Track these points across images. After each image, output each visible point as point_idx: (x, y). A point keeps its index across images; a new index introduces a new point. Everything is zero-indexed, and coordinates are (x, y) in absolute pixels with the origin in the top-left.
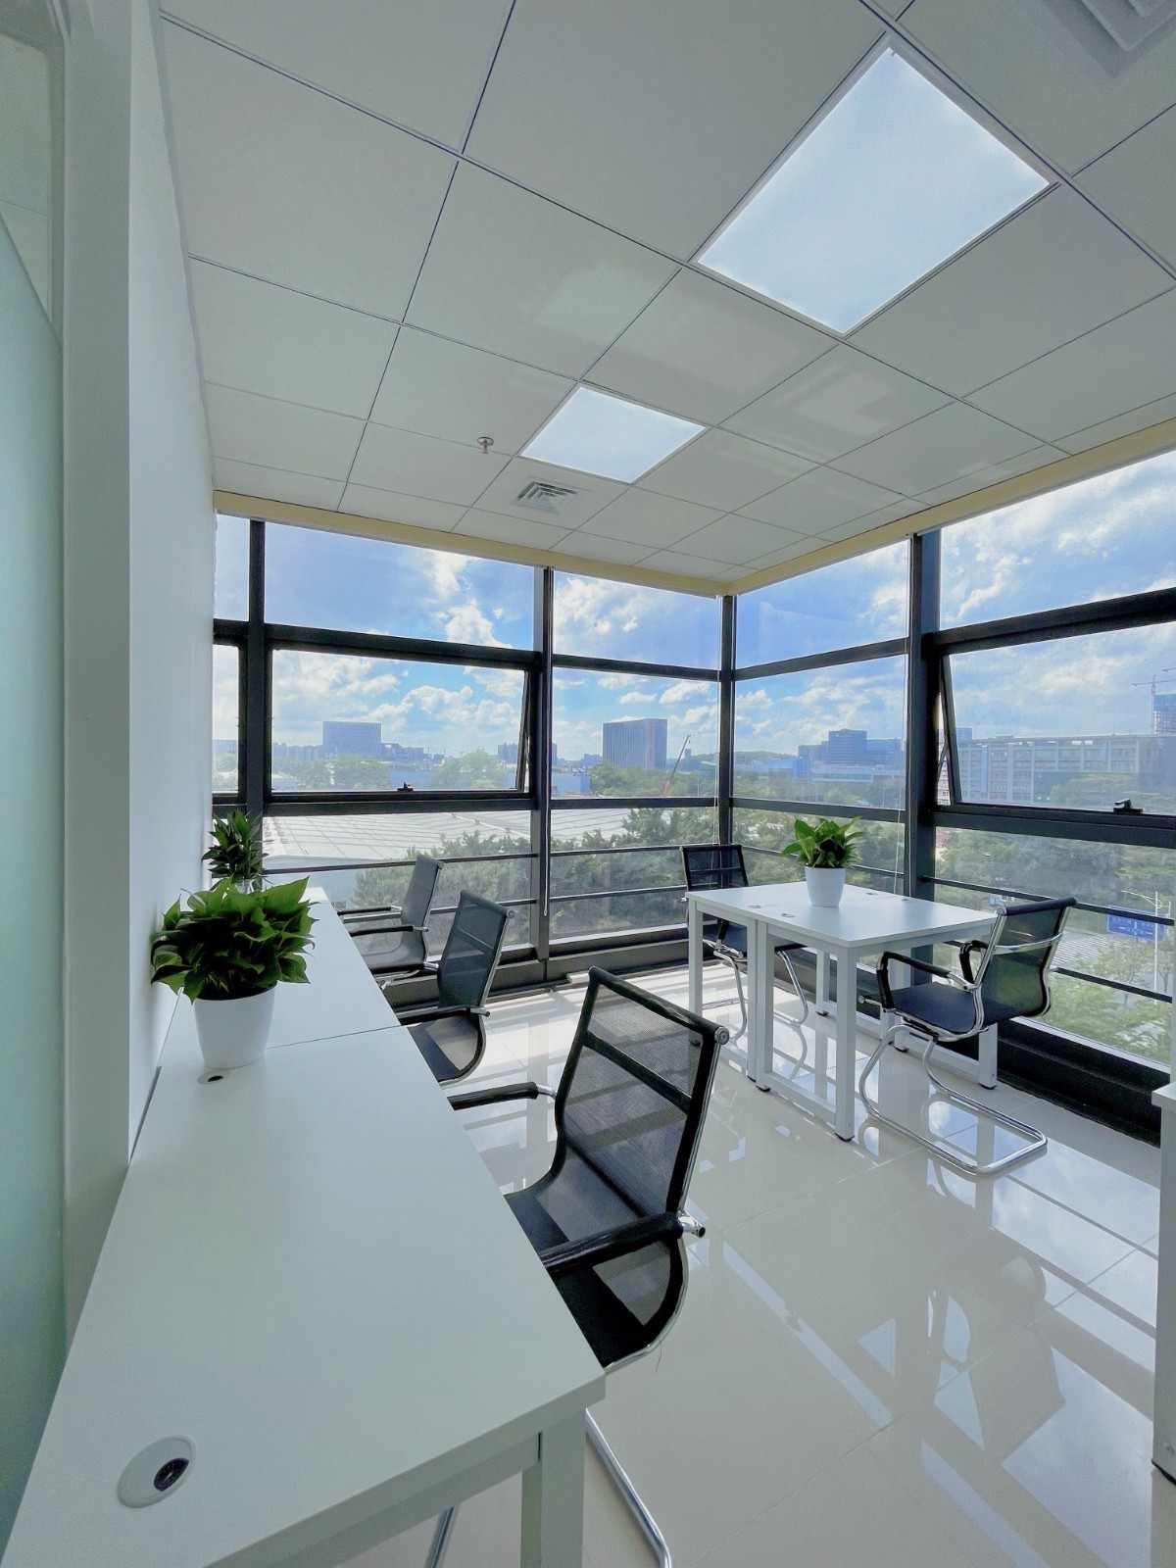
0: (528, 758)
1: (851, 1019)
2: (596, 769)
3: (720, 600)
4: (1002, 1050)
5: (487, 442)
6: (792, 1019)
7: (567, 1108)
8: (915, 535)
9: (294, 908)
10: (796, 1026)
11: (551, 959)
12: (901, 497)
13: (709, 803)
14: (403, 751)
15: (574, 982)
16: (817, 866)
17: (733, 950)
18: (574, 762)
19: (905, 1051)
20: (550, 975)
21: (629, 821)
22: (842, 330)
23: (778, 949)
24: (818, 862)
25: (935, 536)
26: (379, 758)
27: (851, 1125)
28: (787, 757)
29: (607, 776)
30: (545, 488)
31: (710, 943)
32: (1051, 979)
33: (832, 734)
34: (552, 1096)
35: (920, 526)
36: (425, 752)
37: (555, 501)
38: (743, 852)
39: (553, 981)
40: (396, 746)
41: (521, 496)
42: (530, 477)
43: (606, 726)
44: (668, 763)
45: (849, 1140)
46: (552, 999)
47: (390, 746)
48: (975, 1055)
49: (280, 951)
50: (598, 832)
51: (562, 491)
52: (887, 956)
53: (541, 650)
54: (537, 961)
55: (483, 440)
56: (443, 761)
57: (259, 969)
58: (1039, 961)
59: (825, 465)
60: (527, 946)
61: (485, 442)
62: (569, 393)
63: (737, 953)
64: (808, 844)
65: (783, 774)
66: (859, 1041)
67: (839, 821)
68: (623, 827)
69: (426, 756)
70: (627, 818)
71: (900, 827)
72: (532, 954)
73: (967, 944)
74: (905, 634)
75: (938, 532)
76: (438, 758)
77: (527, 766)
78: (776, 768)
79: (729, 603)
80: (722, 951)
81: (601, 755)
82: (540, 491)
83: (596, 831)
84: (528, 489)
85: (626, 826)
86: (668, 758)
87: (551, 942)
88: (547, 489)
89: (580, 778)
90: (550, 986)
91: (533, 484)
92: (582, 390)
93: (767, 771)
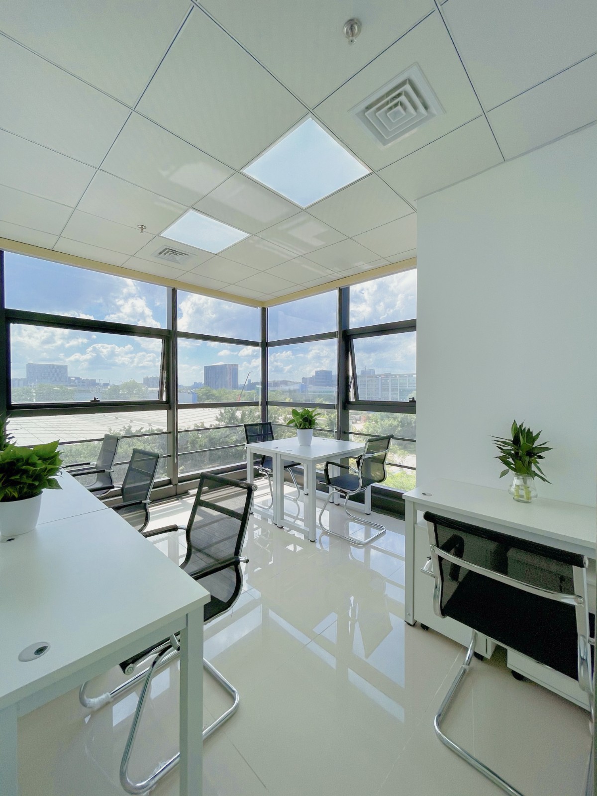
0: (165, 383)
1: (314, 494)
2: (200, 390)
3: (260, 309)
4: (373, 499)
5: (142, 228)
6: (293, 498)
7: (191, 533)
8: (340, 288)
9: (53, 455)
10: (295, 501)
11: (179, 484)
12: (333, 272)
13: (256, 404)
14: (83, 381)
15: (191, 494)
16: (302, 429)
17: (267, 469)
18: (189, 387)
19: (338, 505)
20: (178, 492)
21: (219, 417)
22: (304, 207)
23: (285, 467)
24: (301, 427)
25: (347, 289)
26: (67, 386)
27: (315, 535)
28: (297, 383)
29: (207, 393)
30: (172, 252)
31: (257, 467)
32: (387, 468)
33: (317, 372)
34: (185, 529)
35: (342, 285)
36: (97, 381)
37: (178, 257)
38: (272, 426)
39: (179, 495)
40: (77, 378)
41: (160, 253)
42: (165, 245)
43: (206, 368)
44: (239, 386)
45: (314, 541)
46: (181, 503)
47: (74, 379)
48: (362, 501)
49: (46, 475)
50: (203, 423)
51: (181, 254)
52: (328, 463)
53: (171, 329)
54: (172, 486)
55: (140, 226)
56: (109, 387)
57: (37, 483)
58: (382, 461)
59: (302, 256)
60: (167, 478)
61: (142, 227)
62: (186, 211)
63: (269, 470)
64: (297, 419)
65: (295, 391)
66: (318, 503)
67: (310, 410)
68: (216, 420)
69: (98, 384)
70: (218, 415)
71: (336, 412)
72: (169, 482)
73: (359, 457)
74: (336, 330)
75: (349, 287)
76: (106, 385)
77: (165, 389)
78: (292, 388)
79: (264, 311)
80: (263, 470)
81: (203, 383)
82: (170, 252)
83: (201, 423)
84: (164, 251)
85: (217, 419)
86: (239, 384)
87: (179, 476)
88: (174, 252)
89: (191, 395)
90: (179, 497)
91: (166, 249)
92: (191, 211)
93: (288, 390)
